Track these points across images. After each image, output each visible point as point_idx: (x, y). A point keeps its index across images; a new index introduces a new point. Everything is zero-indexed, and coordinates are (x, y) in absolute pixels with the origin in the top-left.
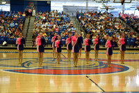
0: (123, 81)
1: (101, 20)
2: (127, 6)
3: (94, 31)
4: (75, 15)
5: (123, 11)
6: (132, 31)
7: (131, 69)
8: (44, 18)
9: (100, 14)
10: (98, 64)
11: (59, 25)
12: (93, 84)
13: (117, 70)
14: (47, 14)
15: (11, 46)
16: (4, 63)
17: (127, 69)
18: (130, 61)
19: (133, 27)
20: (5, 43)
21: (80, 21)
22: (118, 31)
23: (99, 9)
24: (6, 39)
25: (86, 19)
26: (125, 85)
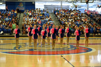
0: (87, 59)
1: (72, 15)
2: (90, 5)
3: (67, 23)
4: (53, 11)
5: (88, 9)
6: (94, 23)
7: (94, 50)
8: (30, 14)
9: (71, 11)
10: (69, 47)
11: (41, 19)
12: (66, 62)
13: (83, 51)
14: (33, 11)
15: (7, 35)
16: (1, 47)
17: (91, 50)
18: (93, 44)
19: (95, 20)
20: (2, 32)
21: (56, 16)
22: (84, 23)
23: (70, 7)
24: (3, 30)
25: (60, 15)
26: (89, 62)
